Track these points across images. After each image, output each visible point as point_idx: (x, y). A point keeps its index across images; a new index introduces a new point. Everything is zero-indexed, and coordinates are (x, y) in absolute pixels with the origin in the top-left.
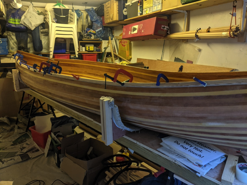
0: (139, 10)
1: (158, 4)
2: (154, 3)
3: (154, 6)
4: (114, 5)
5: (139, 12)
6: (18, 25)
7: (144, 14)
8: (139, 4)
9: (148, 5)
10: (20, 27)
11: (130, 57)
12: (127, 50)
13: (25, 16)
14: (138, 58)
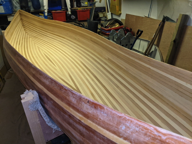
11: (120, 12)
12: (117, 5)
14: (127, 13)
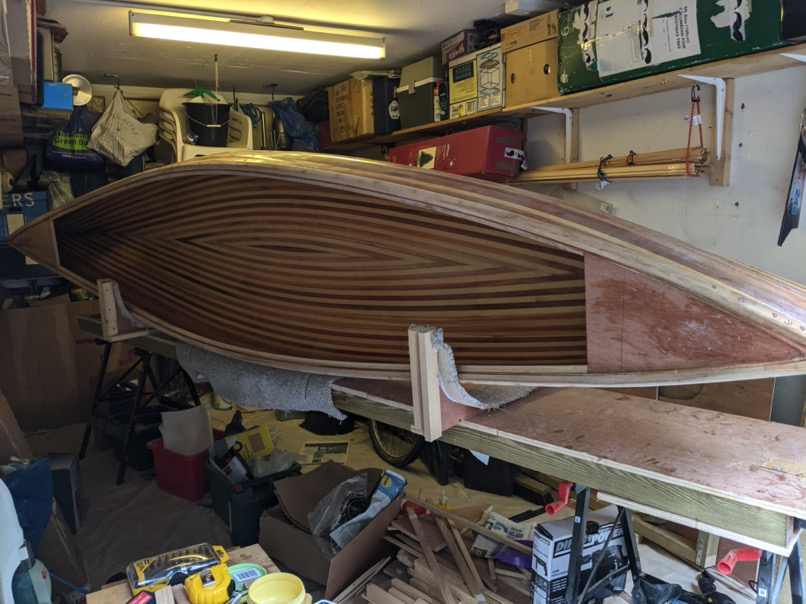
0: (437, 106)
1: (494, 91)
2: (480, 89)
3: (484, 98)
4: (360, 91)
5: (437, 111)
6: (83, 151)
7: (451, 117)
8: (436, 91)
9: (463, 94)
10: (88, 157)
13: (102, 127)
